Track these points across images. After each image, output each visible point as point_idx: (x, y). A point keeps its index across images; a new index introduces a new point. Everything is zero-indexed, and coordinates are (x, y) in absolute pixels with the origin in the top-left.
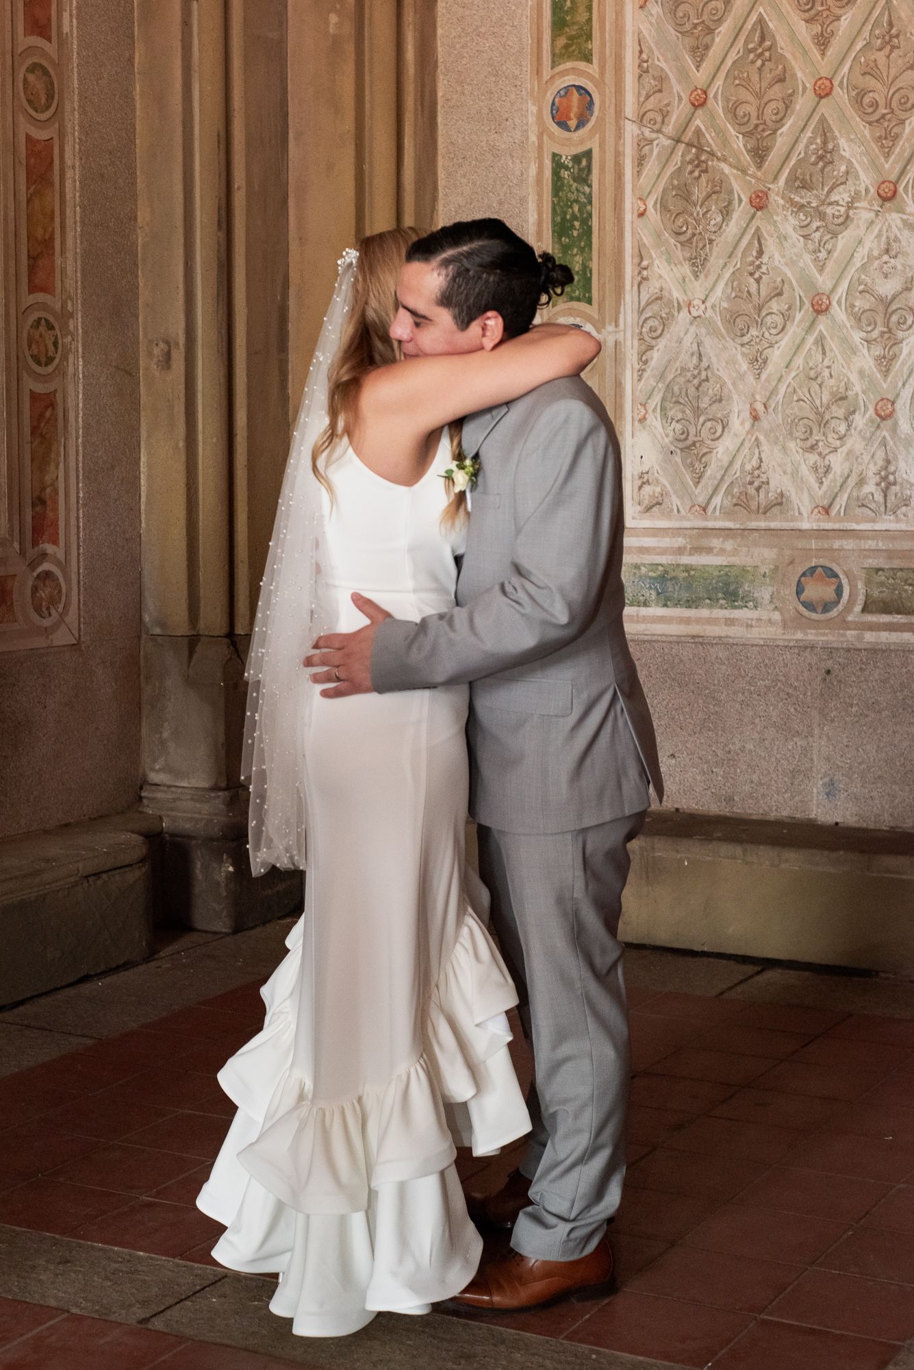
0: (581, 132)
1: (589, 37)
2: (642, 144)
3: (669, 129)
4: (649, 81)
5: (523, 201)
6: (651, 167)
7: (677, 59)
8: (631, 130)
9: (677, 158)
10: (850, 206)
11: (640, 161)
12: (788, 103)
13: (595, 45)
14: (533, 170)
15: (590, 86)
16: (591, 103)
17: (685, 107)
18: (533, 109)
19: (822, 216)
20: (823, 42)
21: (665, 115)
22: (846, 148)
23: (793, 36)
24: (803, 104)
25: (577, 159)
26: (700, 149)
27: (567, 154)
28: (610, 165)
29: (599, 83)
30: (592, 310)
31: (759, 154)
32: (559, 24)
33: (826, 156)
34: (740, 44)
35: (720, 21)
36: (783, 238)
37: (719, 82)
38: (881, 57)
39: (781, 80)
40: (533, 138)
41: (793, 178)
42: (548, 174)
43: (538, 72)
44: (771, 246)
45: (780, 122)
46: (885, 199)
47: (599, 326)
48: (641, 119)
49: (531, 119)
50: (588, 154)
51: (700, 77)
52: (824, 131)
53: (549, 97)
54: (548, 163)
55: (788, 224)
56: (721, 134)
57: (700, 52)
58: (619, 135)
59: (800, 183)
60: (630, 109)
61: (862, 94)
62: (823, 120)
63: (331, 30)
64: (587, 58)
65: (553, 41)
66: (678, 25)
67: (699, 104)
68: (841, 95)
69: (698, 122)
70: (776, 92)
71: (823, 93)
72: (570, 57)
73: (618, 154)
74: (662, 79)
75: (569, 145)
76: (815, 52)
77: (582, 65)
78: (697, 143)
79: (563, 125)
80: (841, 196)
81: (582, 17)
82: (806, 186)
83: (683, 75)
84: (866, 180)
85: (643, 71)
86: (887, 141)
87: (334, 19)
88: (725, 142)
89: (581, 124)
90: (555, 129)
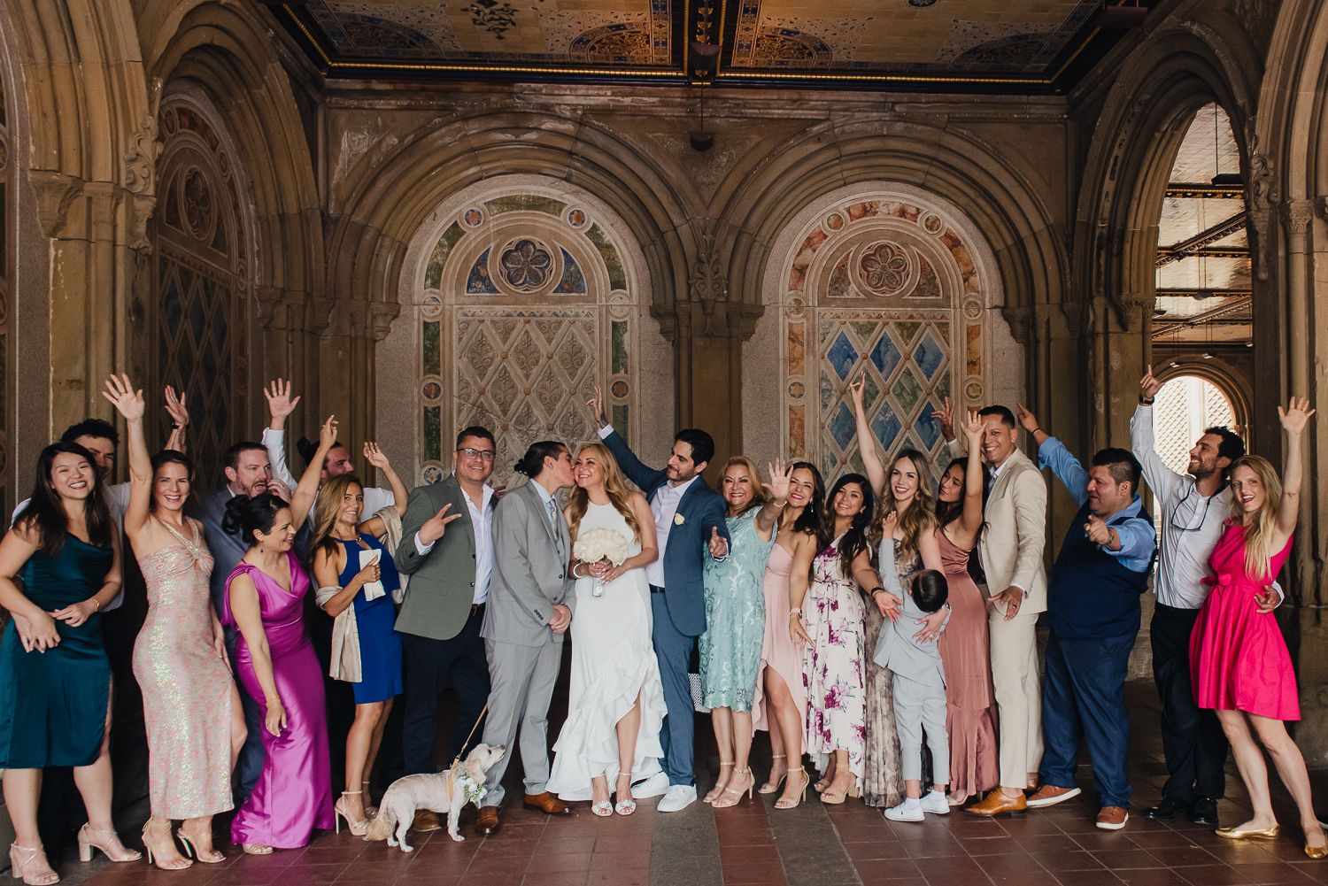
0: (437, 399)
1: (439, 366)
2: (460, 405)
3: (471, 401)
4: (463, 384)
5: (412, 422)
6: (464, 414)
7: (473, 377)
8: (456, 400)
9: (474, 412)
10: (537, 431)
11: (459, 411)
12: (515, 395)
13: (441, 369)
14: (416, 411)
15: (439, 384)
16: (440, 389)
17: (477, 394)
18: (416, 390)
19: (528, 434)
20: (527, 376)
21: (469, 396)
22: (536, 412)
23: (516, 374)
24: (520, 396)
25: (434, 409)
26: (482, 409)
27: (430, 407)
28: (447, 412)
29: (443, 383)
30: (441, 463)
31: (505, 412)
32: (427, 360)
33: (529, 414)
34: (497, 374)
35: (489, 366)
36: (513, 441)
37: (489, 387)
38: (548, 383)
39: (512, 387)
40: (416, 400)
41: (516, 421)
42: (422, 413)
43: (418, 376)
44: (509, 443)
45: (512, 402)
46: (549, 430)
47: (444, 469)
48: (459, 397)
49: (416, 394)
50: (439, 407)
51: (483, 384)
52: (528, 406)
53: (423, 386)
54: (422, 410)
55: (516, 436)
56: (490, 404)
57: (482, 376)
58: (451, 402)
59: (519, 422)
60: (455, 392)
61: (541, 395)
62: (527, 402)
63: (340, 356)
64: (439, 374)
65: (425, 366)
66: (473, 366)
67: (482, 393)
68: (534, 395)
69: (482, 399)
70: (510, 391)
71: (527, 394)
72: (431, 373)
73: (451, 409)
74: (467, 384)
75: (431, 404)
76: (524, 380)
77: (436, 376)
78: (481, 406)
79: (428, 396)
80: (534, 428)
81: (436, 359)
82: (522, 424)
83: (476, 382)
84: (543, 423)
85: (460, 381)
86: (550, 410)
87: (340, 352)
88: (492, 408)
89: (436, 396)
90: (426, 398)
